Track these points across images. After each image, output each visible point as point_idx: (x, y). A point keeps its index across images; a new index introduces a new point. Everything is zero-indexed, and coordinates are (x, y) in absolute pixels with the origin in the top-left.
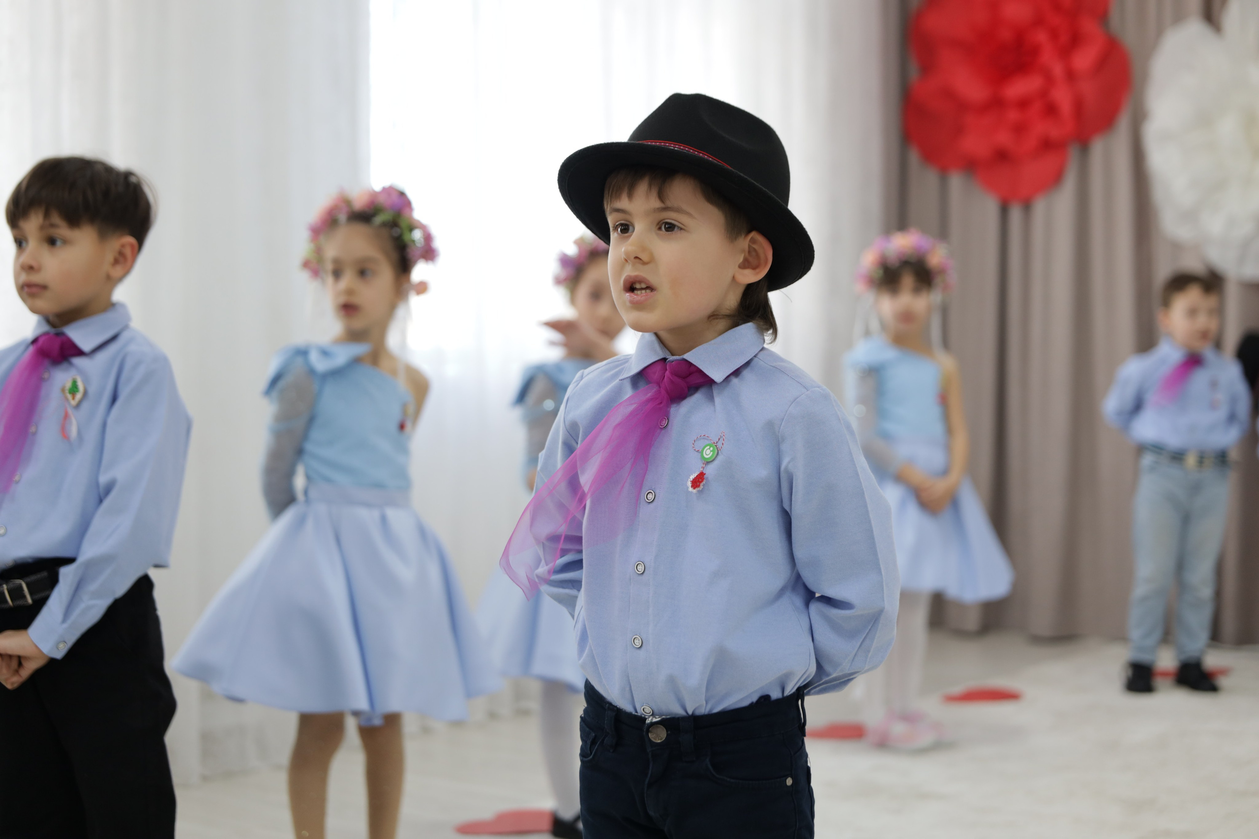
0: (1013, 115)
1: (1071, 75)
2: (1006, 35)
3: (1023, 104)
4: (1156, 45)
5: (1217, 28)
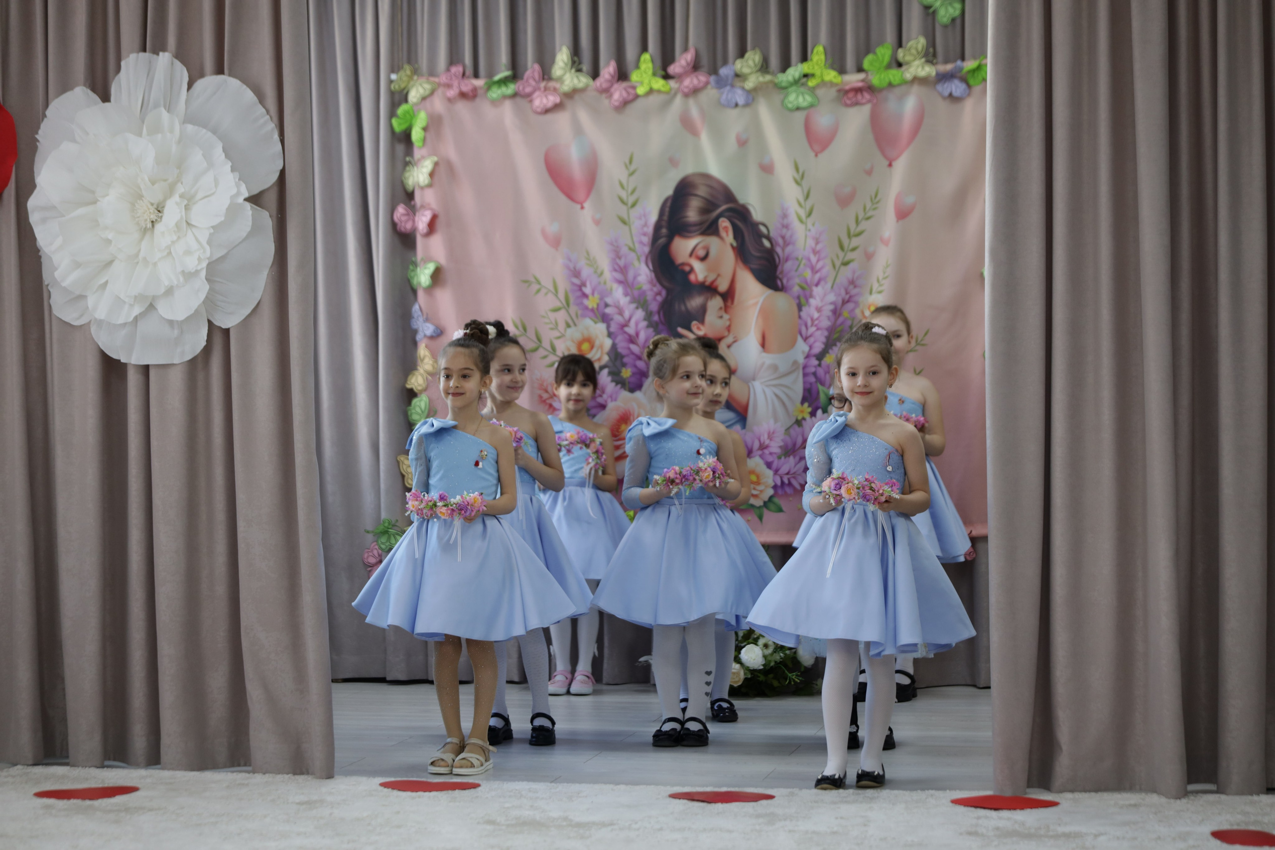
4: (44, 116)
5: (105, 97)
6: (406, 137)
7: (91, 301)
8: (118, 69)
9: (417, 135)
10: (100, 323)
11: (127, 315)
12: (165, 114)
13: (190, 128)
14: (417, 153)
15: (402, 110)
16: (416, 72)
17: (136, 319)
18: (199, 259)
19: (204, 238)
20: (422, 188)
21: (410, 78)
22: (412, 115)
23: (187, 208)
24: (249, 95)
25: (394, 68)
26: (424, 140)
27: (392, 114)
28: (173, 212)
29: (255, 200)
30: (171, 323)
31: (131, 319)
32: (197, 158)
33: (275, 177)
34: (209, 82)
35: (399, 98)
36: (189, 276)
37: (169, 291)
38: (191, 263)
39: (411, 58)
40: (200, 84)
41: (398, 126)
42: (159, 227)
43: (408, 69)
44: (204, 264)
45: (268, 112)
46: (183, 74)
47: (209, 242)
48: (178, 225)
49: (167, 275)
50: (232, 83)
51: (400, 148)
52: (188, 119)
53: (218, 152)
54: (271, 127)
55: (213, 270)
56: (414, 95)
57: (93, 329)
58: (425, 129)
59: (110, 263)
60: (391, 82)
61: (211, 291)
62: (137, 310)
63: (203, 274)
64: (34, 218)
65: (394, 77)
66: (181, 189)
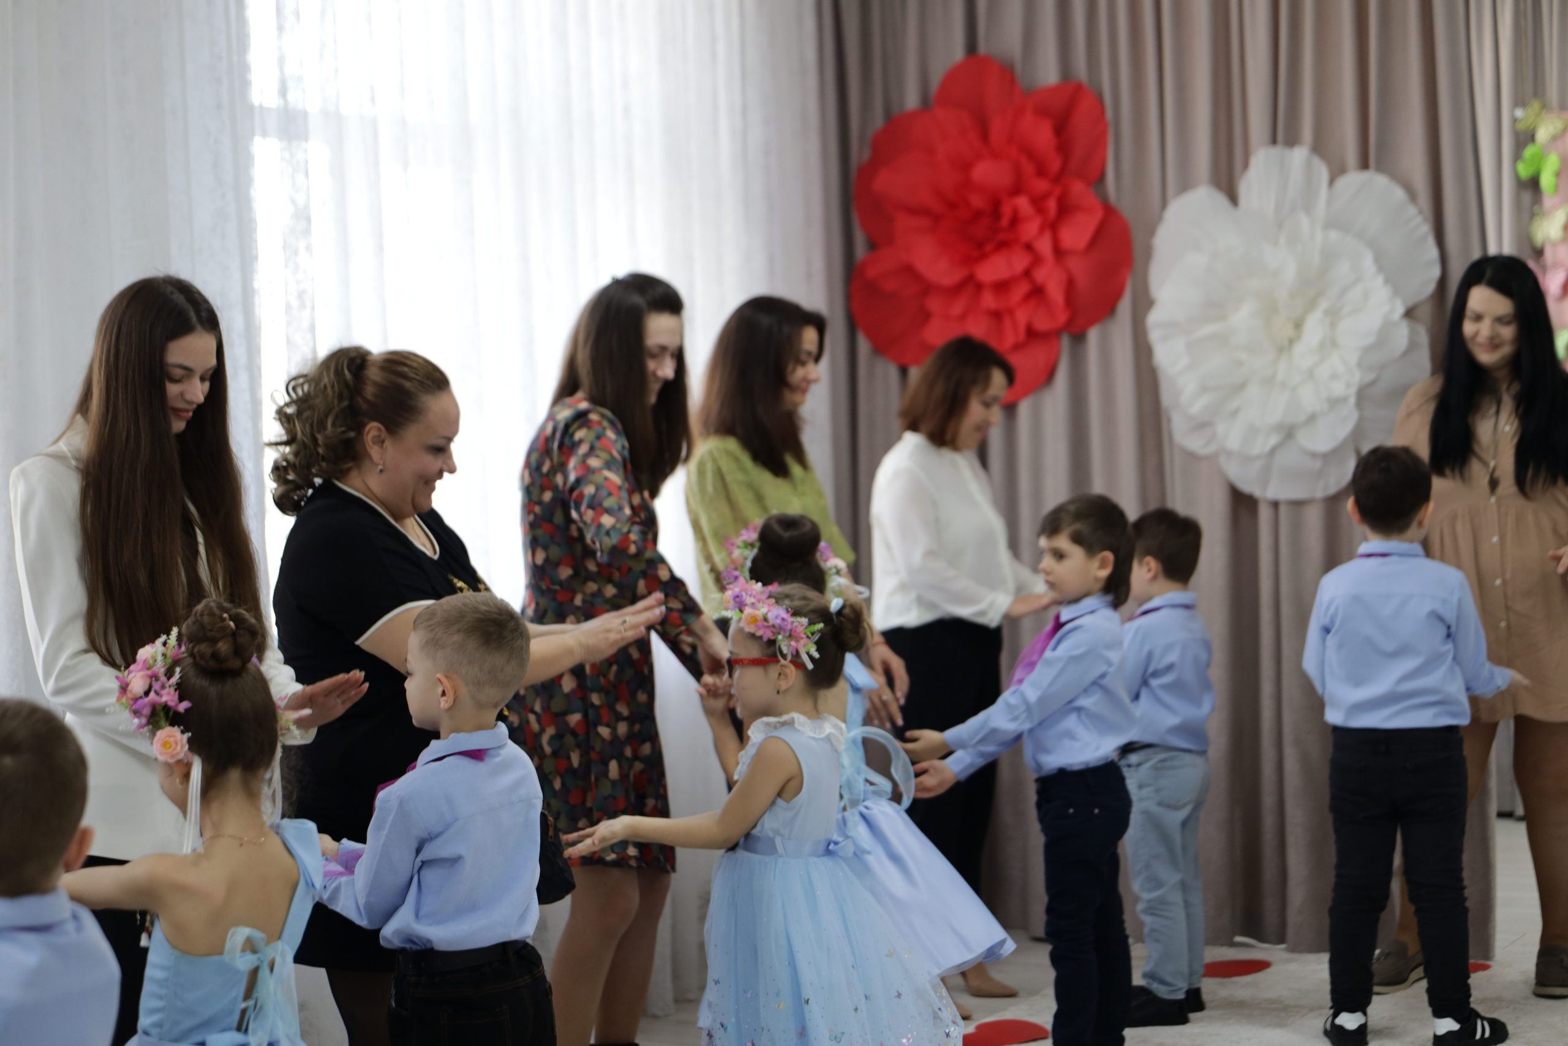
0: (989, 300)
1: (1059, 252)
2: (977, 201)
3: (1002, 287)
4: (1160, 218)
5: (1233, 198)
6: (1533, 184)
7: (1221, 429)
8: (1246, 165)
9: (1547, 181)
10: (1229, 454)
11: (1263, 445)
12: (1305, 221)
13: (1334, 235)
14: (1548, 201)
15: (1529, 151)
16: (1545, 106)
17: (1273, 451)
18: (1348, 385)
19: (1353, 358)
20: (1554, 245)
21: (1538, 115)
22: (1540, 158)
23: (1333, 326)
24: (1399, 194)
25: (1519, 101)
26: (1557, 188)
27: (1517, 156)
28: (1314, 329)
29: (1409, 314)
30: (1314, 455)
31: (1267, 448)
32: (1343, 270)
33: (1431, 287)
34: (1354, 179)
35: (1524, 138)
36: (1335, 403)
37: (1312, 419)
38: (1339, 389)
39: (1538, 90)
40: (1343, 182)
41: (1524, 171)
42: (1300, 348)
43: (1536, 105)
44: (1352, 391)
45: (1421, 212)
46: (1322, 172)
47: (1360, 364)
48: (1322, 346)
49: (1310, 399)
50: (1379, 181)
51: (1527, 196)
52: (1330, 224)
53: (1368, 263)
54: (1425, 229)
55: (1363, 395)
56: (1543, 134)
57: (1223, 460)
58: (1558, 175)
59: (1240, 387)
60: (1515, 120)
61: (1361, 420)
62: (1273, 440)
63: (1352, 400)
64: (1155, 336)
65: (1519, 113)
66: (1323, 305)
